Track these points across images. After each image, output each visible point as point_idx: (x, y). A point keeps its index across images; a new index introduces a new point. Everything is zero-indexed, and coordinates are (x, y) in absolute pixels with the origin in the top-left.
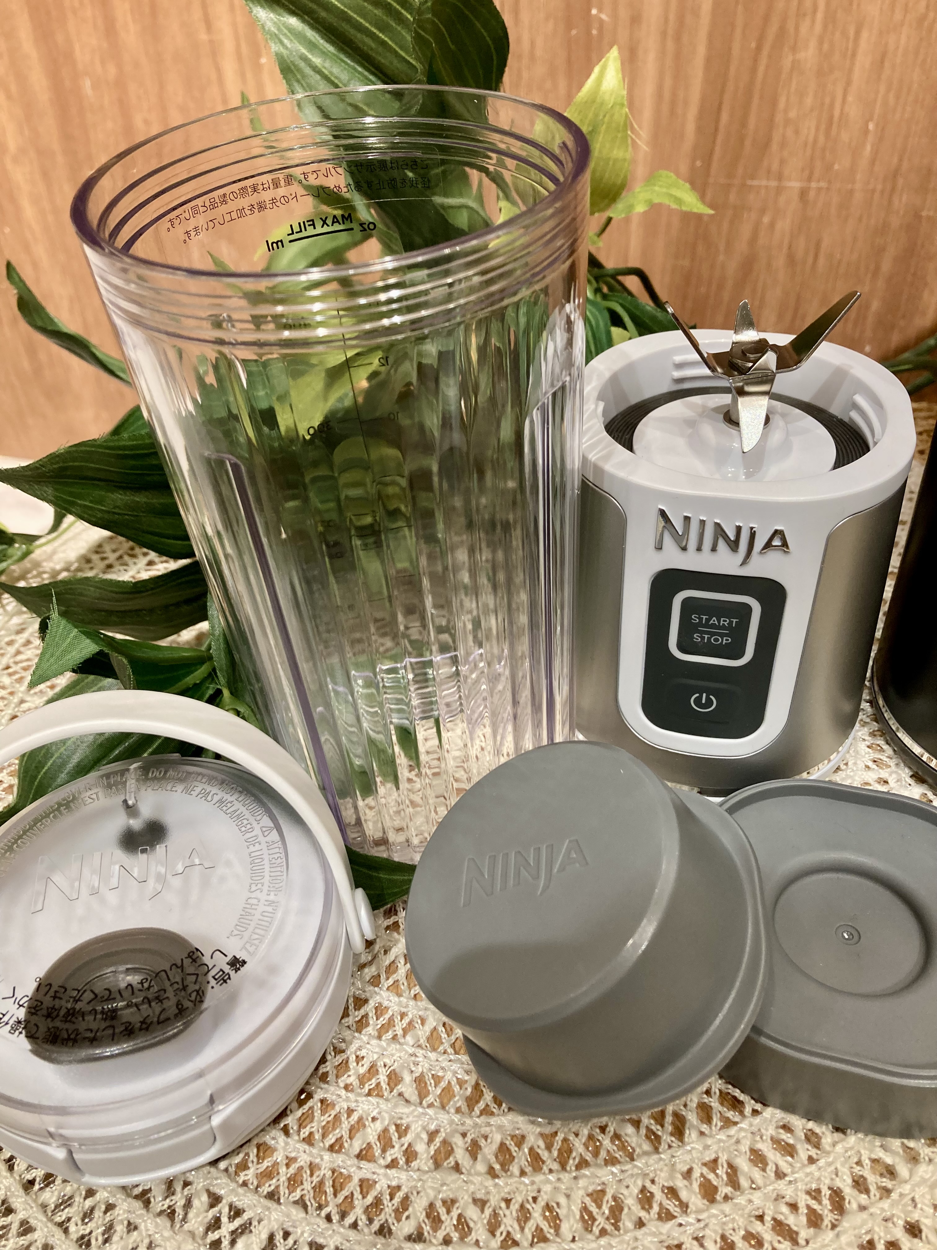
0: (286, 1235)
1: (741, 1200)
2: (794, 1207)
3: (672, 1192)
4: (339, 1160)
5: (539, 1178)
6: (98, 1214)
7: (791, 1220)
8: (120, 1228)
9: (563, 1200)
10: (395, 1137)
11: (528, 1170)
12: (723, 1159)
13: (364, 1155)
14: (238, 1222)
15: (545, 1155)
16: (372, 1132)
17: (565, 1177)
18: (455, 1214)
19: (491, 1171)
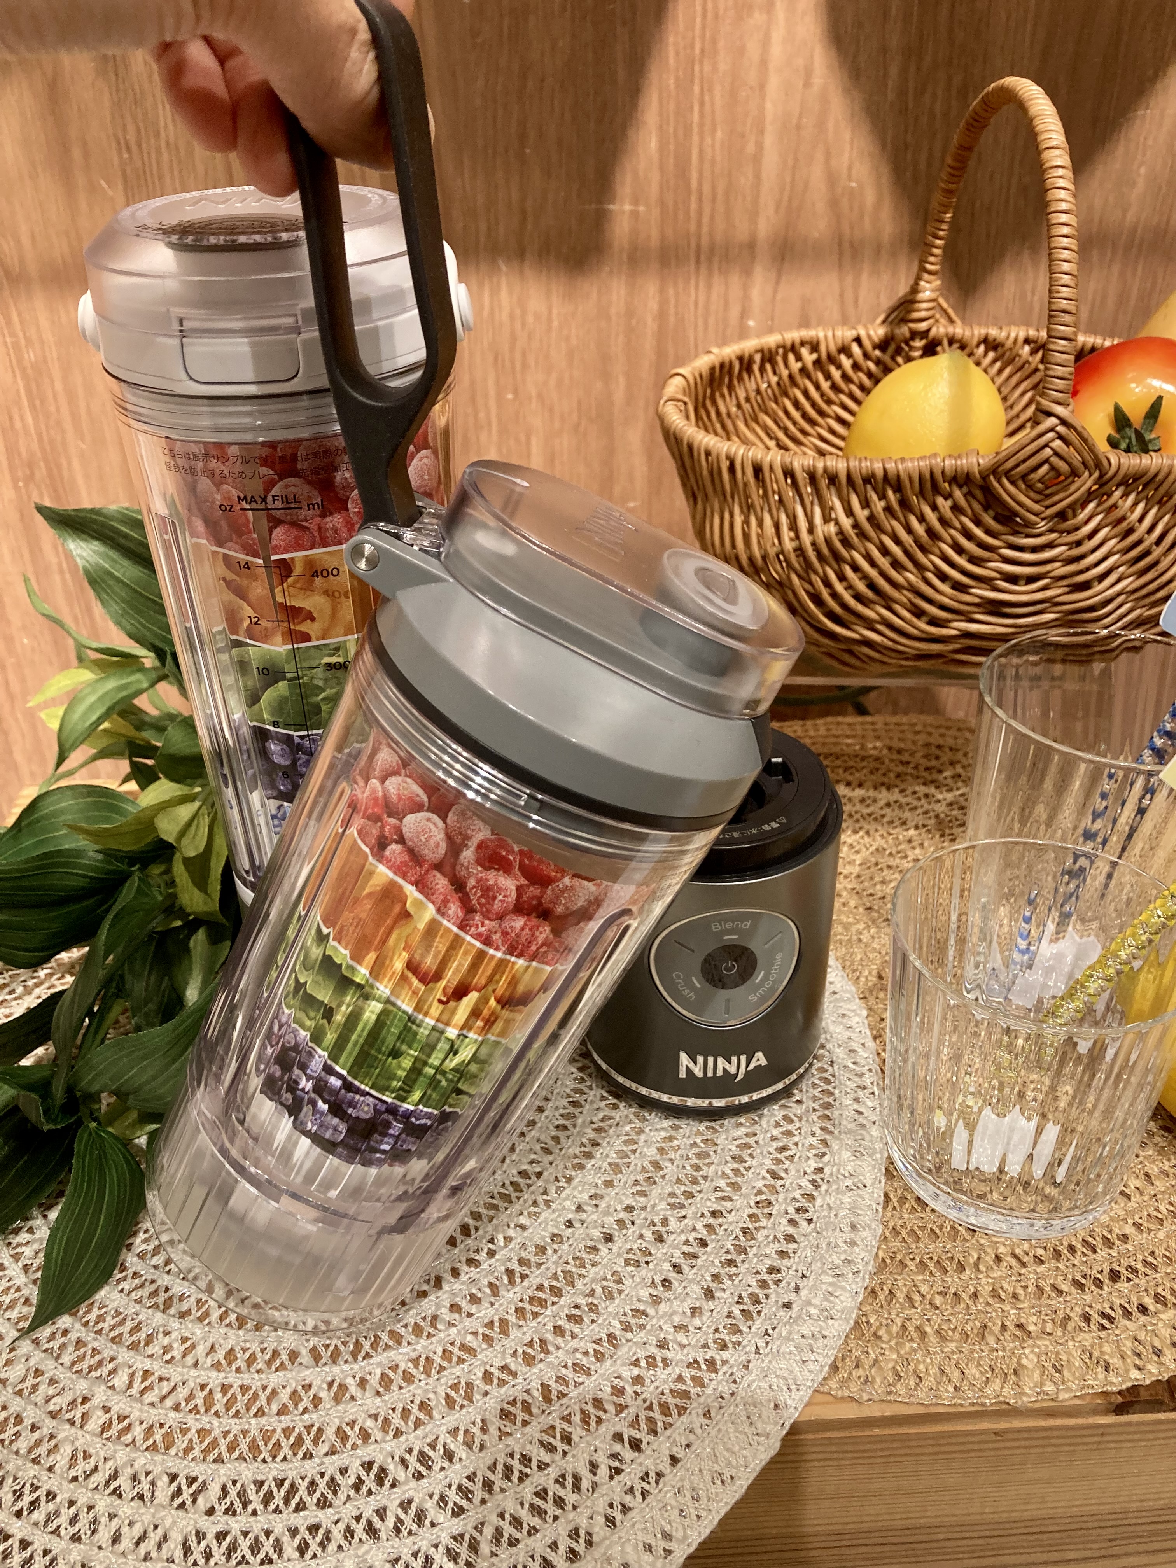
0: (234, 1482)
1: (551, 1358)
2: (586, 1353)
3: (504, 1368)
4: (263, 1420)
5: (412, 1388)
6: (83, 1515)
7: (584, 1361)
8: (104, 1520)
9: (432, 1396)
10: (302, 1393)
11: (404, 1385)
12: (536, 1339)
13: (282, 1411)
14: (195, 1486)
15: (414, 1372)
16: (284, 1396)
17: (430, 1381)
18: (357, 1429)
19: (378, 1393)
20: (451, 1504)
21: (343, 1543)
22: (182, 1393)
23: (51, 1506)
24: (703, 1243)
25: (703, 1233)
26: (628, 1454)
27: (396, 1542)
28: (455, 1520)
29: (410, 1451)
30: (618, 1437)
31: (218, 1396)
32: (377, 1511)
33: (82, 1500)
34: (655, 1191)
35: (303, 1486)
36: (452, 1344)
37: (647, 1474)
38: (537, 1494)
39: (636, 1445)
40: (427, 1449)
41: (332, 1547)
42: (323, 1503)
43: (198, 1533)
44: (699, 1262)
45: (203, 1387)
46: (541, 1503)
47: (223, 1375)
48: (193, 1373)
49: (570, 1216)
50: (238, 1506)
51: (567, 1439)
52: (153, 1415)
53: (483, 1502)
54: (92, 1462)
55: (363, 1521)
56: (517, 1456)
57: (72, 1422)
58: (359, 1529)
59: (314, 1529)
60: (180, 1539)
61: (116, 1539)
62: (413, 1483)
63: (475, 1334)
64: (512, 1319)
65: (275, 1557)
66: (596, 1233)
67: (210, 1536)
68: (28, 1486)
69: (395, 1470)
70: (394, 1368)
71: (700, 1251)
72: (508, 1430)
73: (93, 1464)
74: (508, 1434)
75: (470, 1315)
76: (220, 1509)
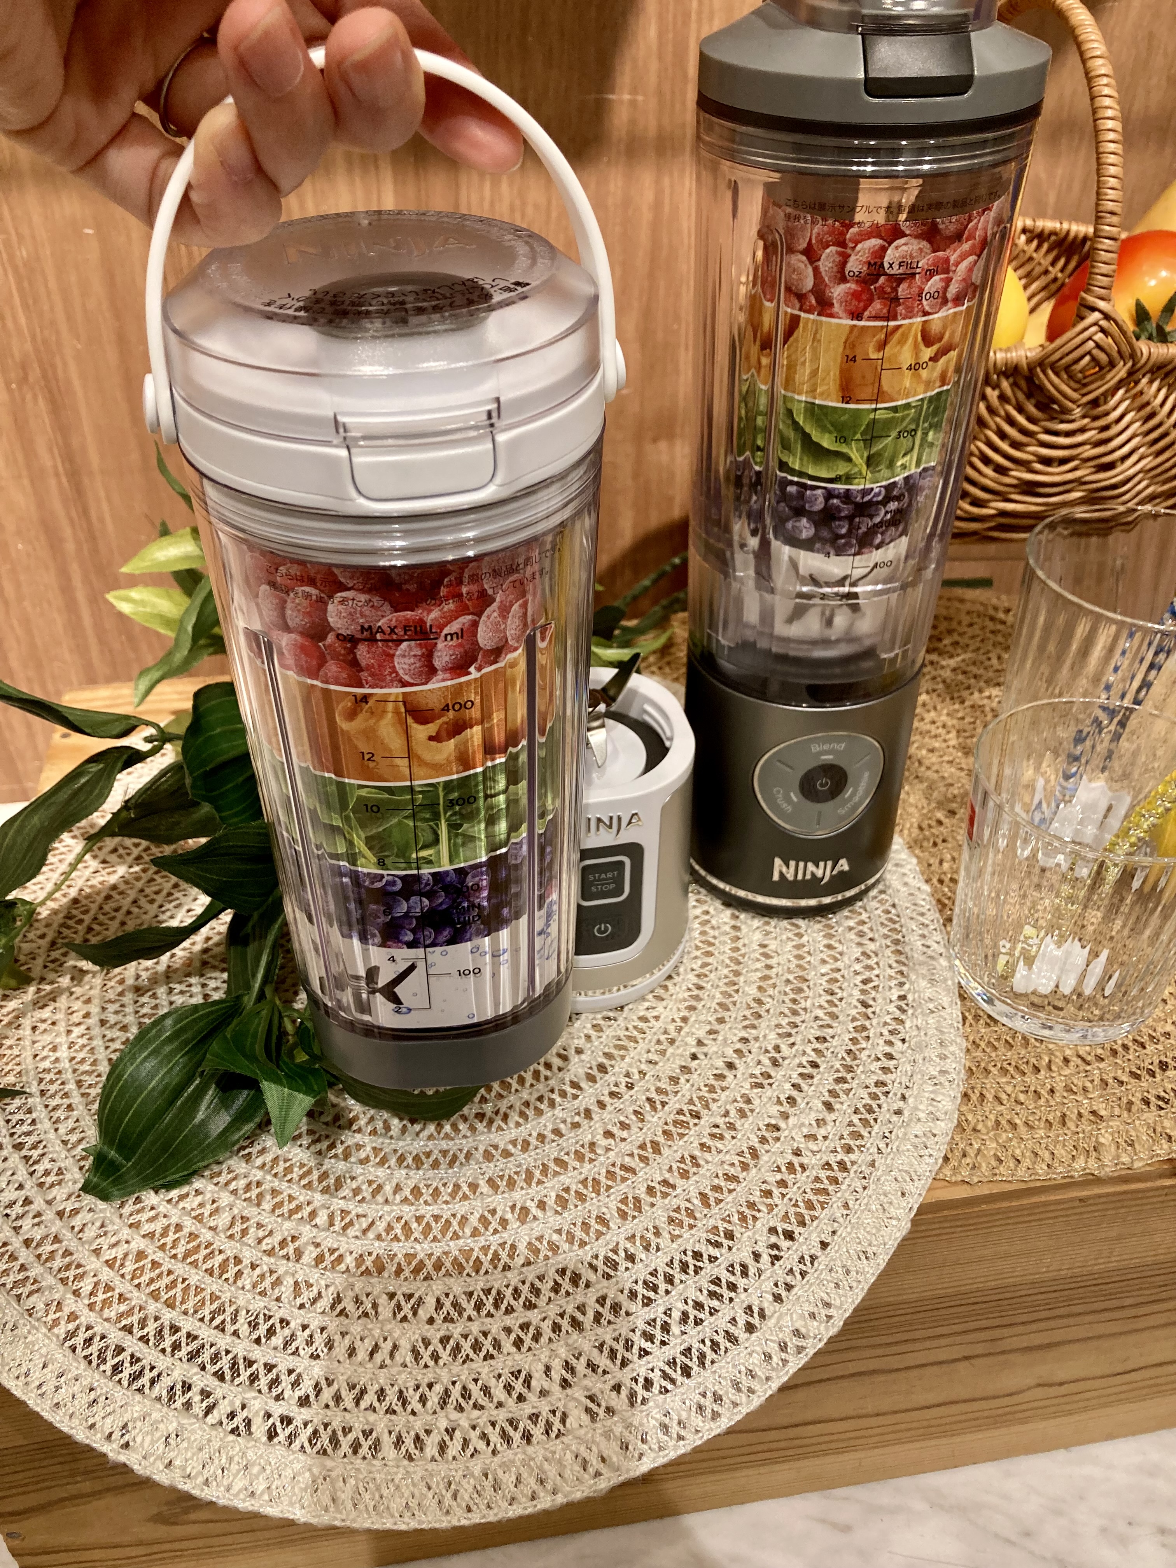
0: (447, 1295)
1: (702, 1171)
2: (733, 1165)
3: (665, 1183)
4: (461, 1242)
5: (587, 1205)
6: (317, 1336)
7: (732, 1171)
8: (337, 1337)
9: (604, 1210)
10: (490, 1217)
11: (579, 1203)
12: (686, 1156)
13: (475, 1233)
14: (412, 1301)
15: (585, 1192)
16: (474, 1220)
17: (601, 1198)
18: (545, 1243)
19: (557, 1212)
20: (640, 1297)
21: (552, 1335)
22: (381, 1226)
23: (287, 1332)
24: (815, 1065)
25: (813, 1057)
26: (784, 1244)
27: (600, 1331)
28: (647, 1309)
29: (596, 1257)
30: (773, 1230)
31: (414, 1225)
32: (578, 1308)
33: (314, 1325)
34: (763, 1024)
35: (509, 1292)
36: (613, 1165)
37: (802, 1257)
38: (712, 1282)
39: (789, 1236)
40: (610, 1254)
41: (544, 1340)
42: (530, 1306)
43: (423, 1340)
44: (815, 1080)
45: (399, 1219)
46: (717, 1289)
47: (413, 1208)
48: (387, 1208)
49: (693, 1050)
50: (454, 1314)
51: (730, 1236)
52: (358, 1247)
53: (667, 1292)
54: (315, 1290)
55: (567, 1316)
56: (689, 1253)
57: (287, 1258)
58: (565, 1324)
59: (525, 1327)
60: (409, 1347)
61: (352, 1352)
62: (605, 1282)
63: (631, 1155)
64: (661, 1139)
65: (495, 1353)
66: (720, 1063)
67: (435, 1341)
68: (261, 1316)
69: (587, 1275)
70: (567, 1190)
71: (814, 1071)
72: (677, 1233)
73: (315, 1291)
74: (680, 1236)
75: (623, 1140)
76: (439, 1319)
